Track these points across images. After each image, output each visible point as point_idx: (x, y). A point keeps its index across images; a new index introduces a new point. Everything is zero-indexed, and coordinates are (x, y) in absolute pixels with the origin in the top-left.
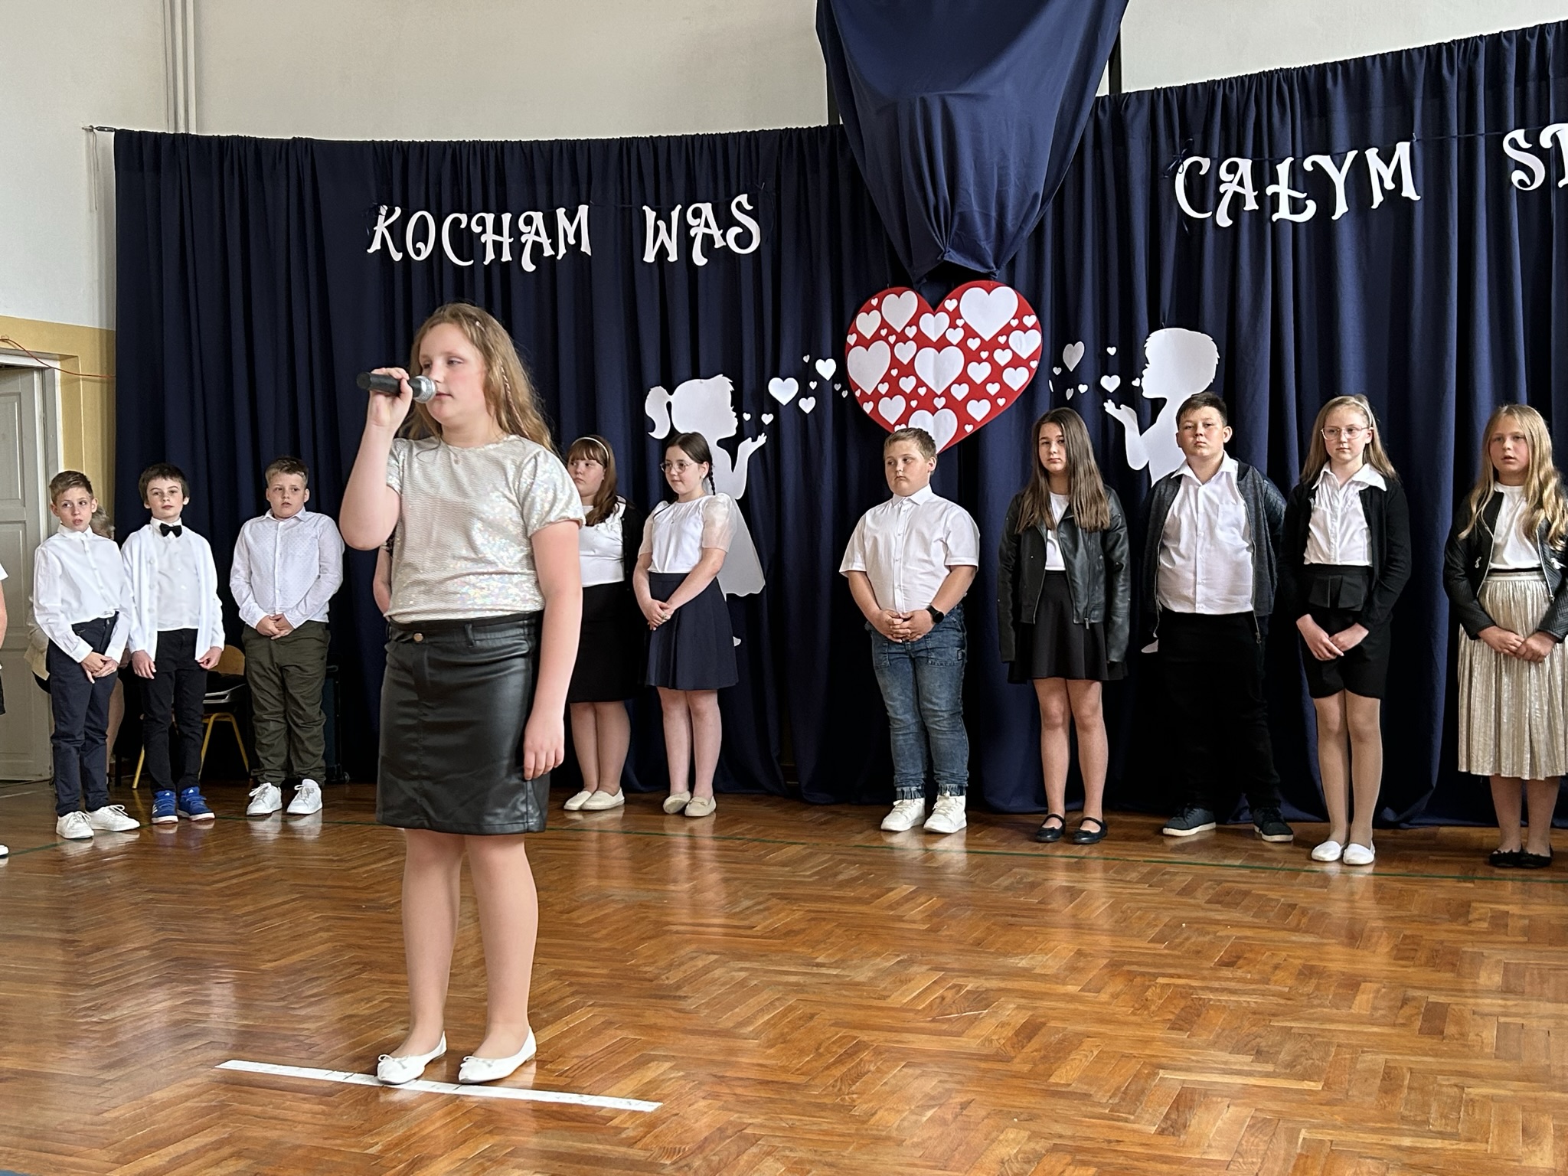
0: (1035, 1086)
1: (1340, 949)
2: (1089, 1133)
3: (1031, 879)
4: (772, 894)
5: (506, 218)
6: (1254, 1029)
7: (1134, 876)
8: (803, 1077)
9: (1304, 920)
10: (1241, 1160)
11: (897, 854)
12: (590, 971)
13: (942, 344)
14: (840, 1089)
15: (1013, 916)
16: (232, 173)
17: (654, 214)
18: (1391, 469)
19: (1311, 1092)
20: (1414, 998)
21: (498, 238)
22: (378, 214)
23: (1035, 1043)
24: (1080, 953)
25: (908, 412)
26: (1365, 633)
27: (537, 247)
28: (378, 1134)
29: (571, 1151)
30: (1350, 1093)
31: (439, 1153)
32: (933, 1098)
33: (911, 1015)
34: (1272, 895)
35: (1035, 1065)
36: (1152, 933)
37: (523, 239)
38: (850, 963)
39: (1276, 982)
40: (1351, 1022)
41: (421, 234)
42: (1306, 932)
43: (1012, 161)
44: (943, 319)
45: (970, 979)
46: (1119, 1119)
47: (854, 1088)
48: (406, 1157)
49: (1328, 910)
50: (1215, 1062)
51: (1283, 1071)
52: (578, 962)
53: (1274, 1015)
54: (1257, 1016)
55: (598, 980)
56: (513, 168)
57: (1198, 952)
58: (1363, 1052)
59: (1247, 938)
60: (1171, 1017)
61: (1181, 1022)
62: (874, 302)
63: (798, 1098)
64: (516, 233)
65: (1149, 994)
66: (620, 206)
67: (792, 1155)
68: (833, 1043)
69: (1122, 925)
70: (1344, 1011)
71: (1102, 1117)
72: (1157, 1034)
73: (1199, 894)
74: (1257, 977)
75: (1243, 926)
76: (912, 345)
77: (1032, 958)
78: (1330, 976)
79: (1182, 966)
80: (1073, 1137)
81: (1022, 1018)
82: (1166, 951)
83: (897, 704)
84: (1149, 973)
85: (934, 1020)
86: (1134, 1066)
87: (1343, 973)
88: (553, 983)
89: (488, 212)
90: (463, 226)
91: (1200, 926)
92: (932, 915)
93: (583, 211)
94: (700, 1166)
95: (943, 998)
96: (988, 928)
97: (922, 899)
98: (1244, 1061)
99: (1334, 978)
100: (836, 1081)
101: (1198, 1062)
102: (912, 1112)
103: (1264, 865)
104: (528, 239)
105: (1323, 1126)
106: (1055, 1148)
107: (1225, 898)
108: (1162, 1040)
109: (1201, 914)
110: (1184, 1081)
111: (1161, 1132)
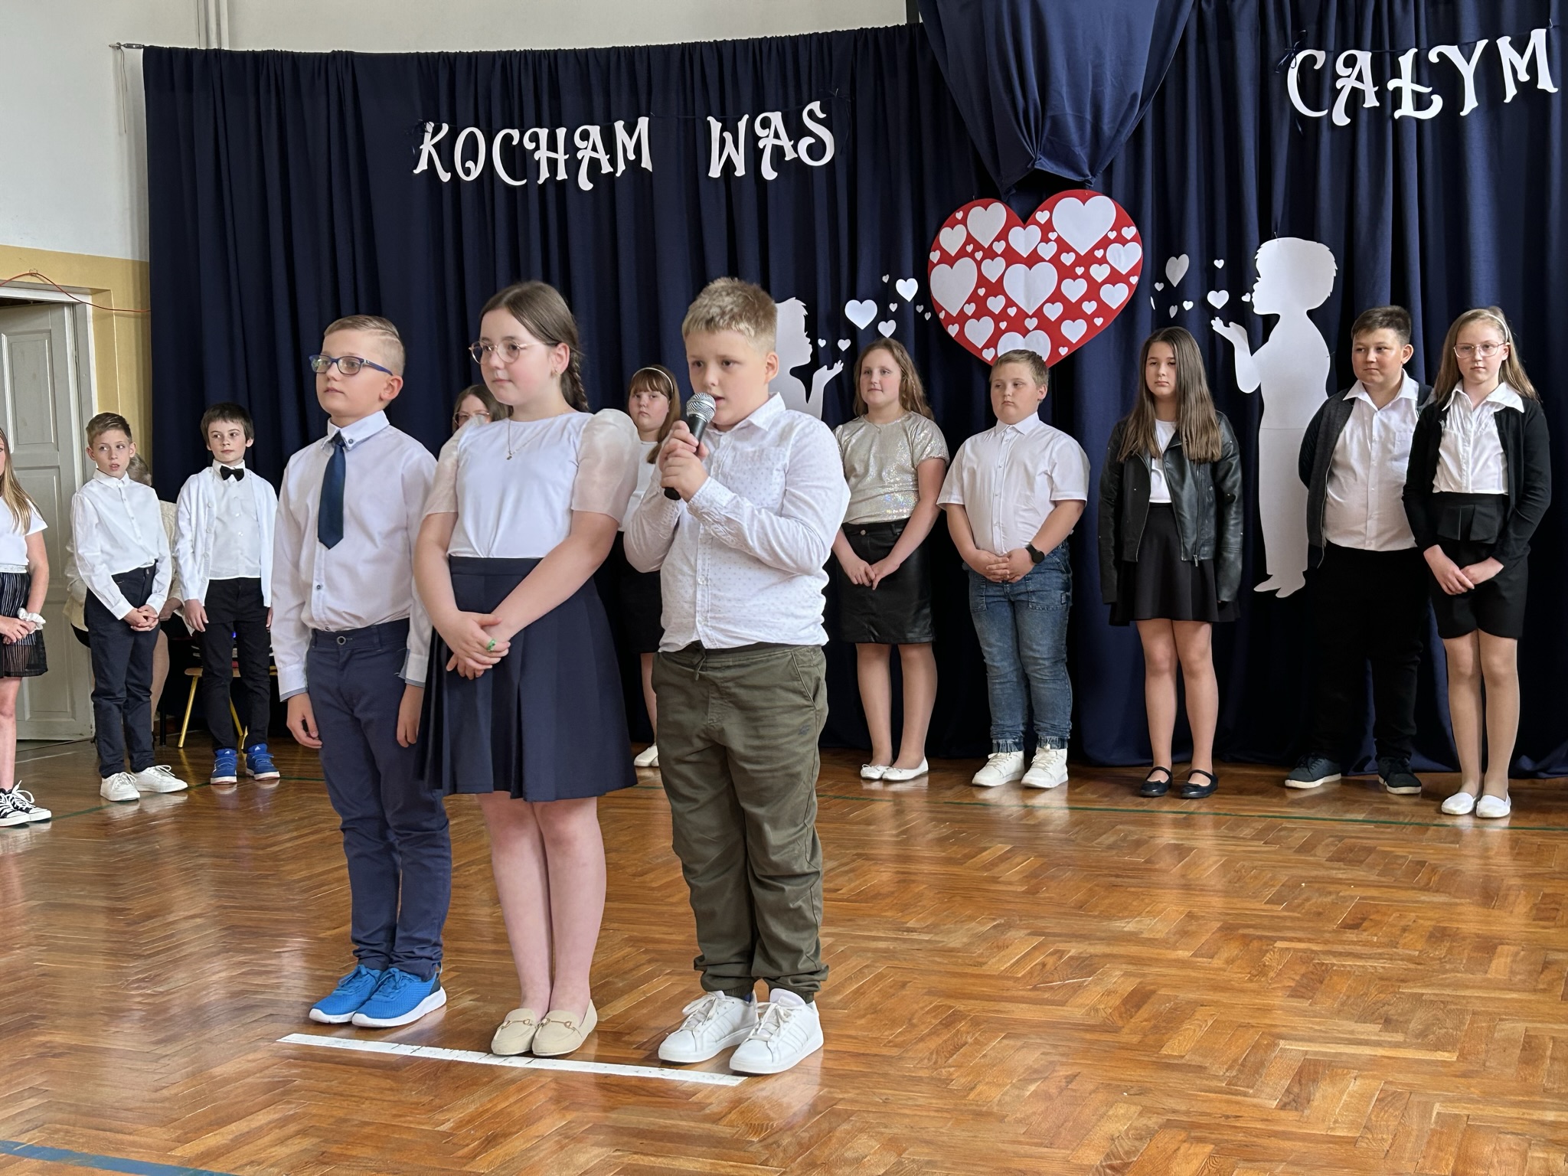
0: (1146, 1059)
1: (1472, 908)
2: (1205, 1107)
3: (1136, 837)
4: (857, 854)
5: (561, 133)
6: (1382, 996)
7: (1247, 832)
8: (896, 1049)
9: (1435, 879)
10: (1370, 1136)
11: (993, 811)
12: (666, 937)
13: (1033, 259)
14: (935, 1063)
15: (1117, 876)
16: (269, 91)
17: (720, 125)
18: (1530, 388)
19: (1444, 1063)
20: (1556, 962)
21: (552, 155)
22: (424, 131)
23: (1144, 1012)
24: (1190, 916)
25: (997, 335)
26: (1500, 567)
27: (594, 164)
28: (448, 1110)
29: (652, 1127)
30: (1488, 1064)
31: (514, 1130)
32: (1036, 1071)
33: (1010, 983)
34: (1399, 851)
35: (1145, 1036)
36: (1269, 893)
37: (579, 155)
38: (942, 927)
39: (1405, 944)
40: (1487, 988)
41: (471, 152)
42: (1437, 891)
43: (1108, 58)
44: (1035, 232)
45: (1074, 944)
46: (1237, 1093)
47: (950, 1061)
48: (478, 1134)
49: (1460, 867)
50: (1339, 1032)
51: (1415, 1041)
52: (654, 928)
53: (1403, 981)
54: (1383, 983)
55: (677, 947)
56: (567, 79)
57: (1319, 914)
58: (1501, 1020)
59: (1373, 898)
60: (1293, 984)
61: (1303, 990)
62: (959, 215)
63: (892, 1072)
64: (571, 149)
65: (1267, 959)
66: (681, 117)
67: (887, 1131)
68: (927, 1013)
69: (1236, 884)
70: (1479, 976)
71: (1220, 1091)
72: (1277, 1002)
73: (1319, 851)
74: (1382, 940)
75: (1369, 886)
76: (1000, 262)
77: (1140, 921)
78: (1464, 939)
79: (1303, 929)
80: (1187, 1113)
81: (1129, 986)
82: (1286, 914)
83: (995, 650)
84: (1267, 938)
85: (1035, 988)
86: (1253, 1037)
87: (1478, 936)
88: (628, 950)
89: (541, 127)
90: (515, 143)
91: (1321, 885)
92: (1031, 875)
93: (643, 123)
94: (790, 1143)
95: (1044, 965)
96: (1090, 889)
97: (1018, 859)
98: (1370, 1030)
99: (1468, 941)
100: (932, 1054)
101: (1321, 1031)
102: (1014, 1086)
103: (1392, 819)
104: (585, 155)
105: (1459, 1100)
106: (1168, 1125)
107: (1349, 855)
108: (1281, 1008)
109: (1322, 873)
110: (1306, 1052)
111: (1283, 1107)
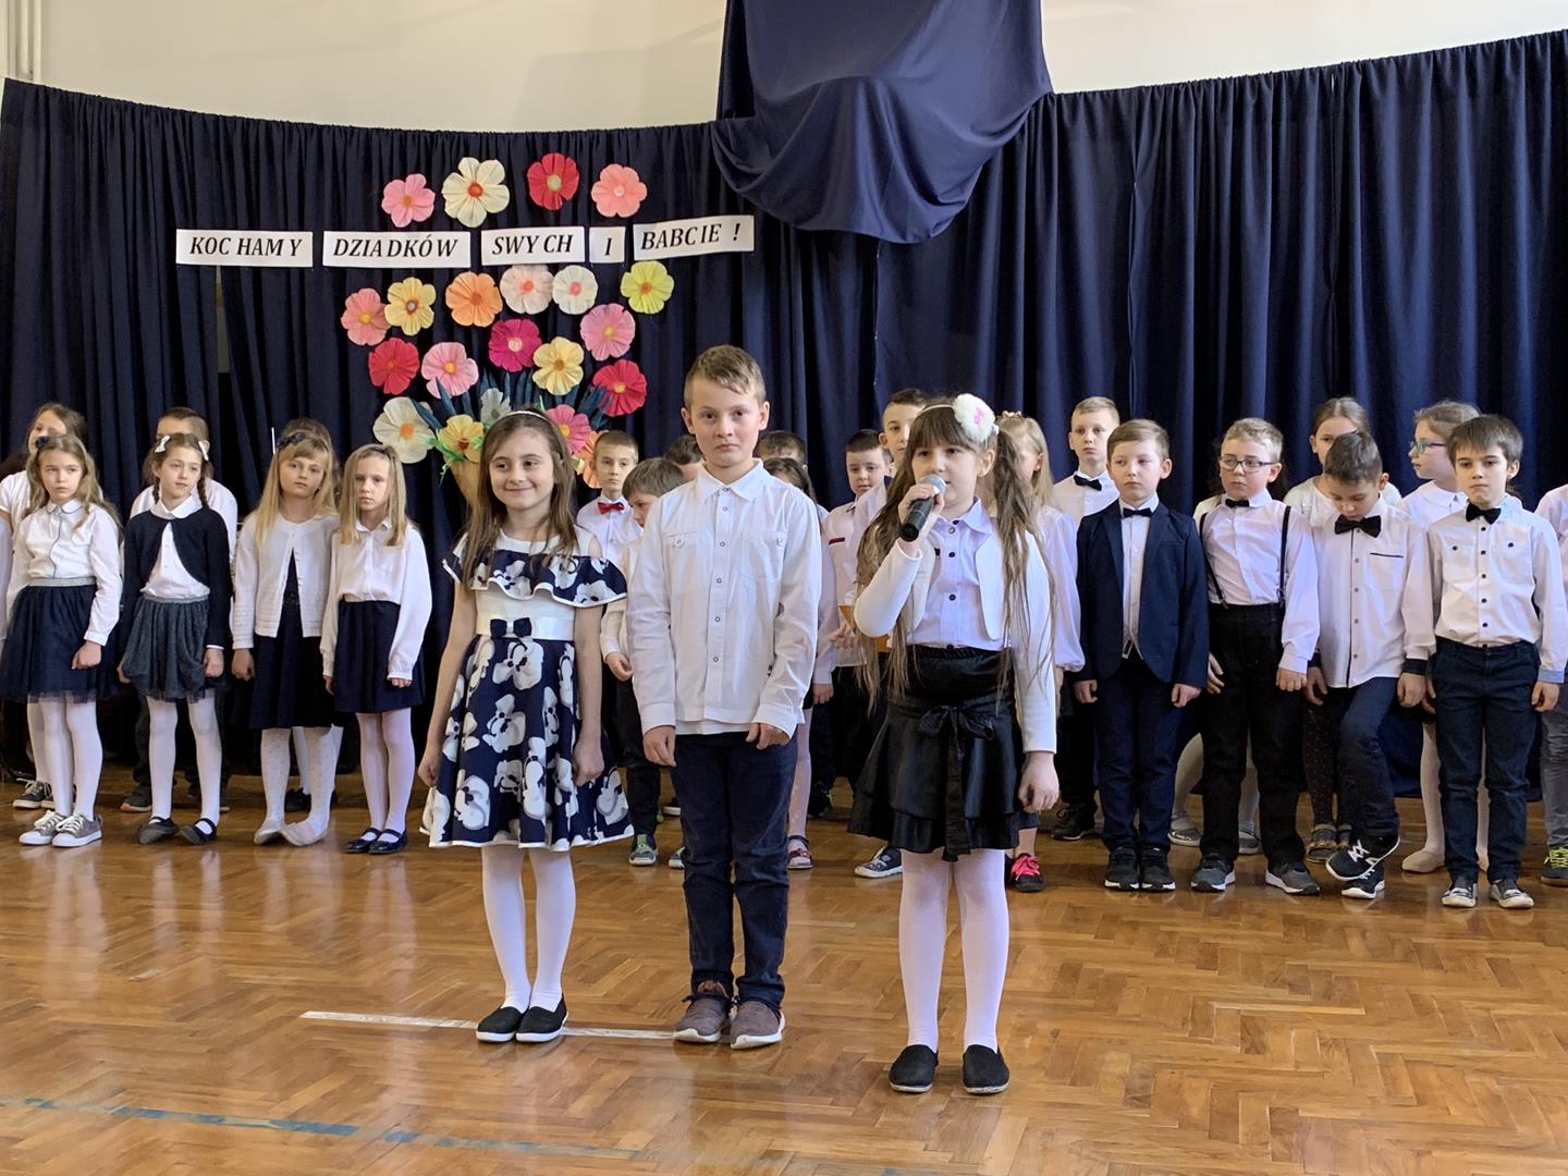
0: (1108, 1017)
2: (1182, 1053)
6: (1274, 967)
19: (1357, 1016)
20: (1399, 940)
23: (1083, 982)
30: (1392, 1014)
32: (1021, 1029)
35: (1097, 999)
38: (860, 917)
46: (1202, 1042)
51: (1322, 1000)
54: (1270, 957)
58: (1383, 984)
61: (1204, 963)
71: (1184, 1040)
72: (1190, 973)
110: (1239, 1010)
111: (1247, 1052)
